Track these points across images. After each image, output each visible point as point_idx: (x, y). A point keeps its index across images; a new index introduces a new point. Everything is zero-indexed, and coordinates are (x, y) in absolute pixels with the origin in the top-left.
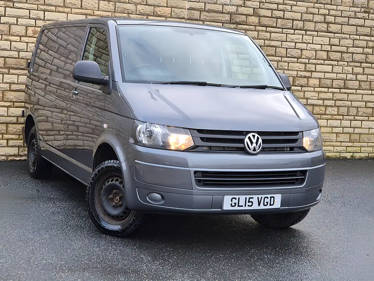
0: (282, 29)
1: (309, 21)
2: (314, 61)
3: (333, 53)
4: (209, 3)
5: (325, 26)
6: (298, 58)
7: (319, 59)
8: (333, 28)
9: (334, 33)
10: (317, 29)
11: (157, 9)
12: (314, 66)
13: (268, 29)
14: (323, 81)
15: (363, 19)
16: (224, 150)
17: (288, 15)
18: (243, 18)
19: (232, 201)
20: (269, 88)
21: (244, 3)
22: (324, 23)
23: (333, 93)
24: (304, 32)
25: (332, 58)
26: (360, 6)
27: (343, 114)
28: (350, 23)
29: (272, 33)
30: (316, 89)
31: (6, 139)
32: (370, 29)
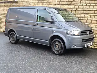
0: (82, 4)
1: (92, 0)
6: (88, 14)
7: (96, 14)
11: (50, 3)
13: (78, 5)
24: (90, 5)
30: (95, 24)
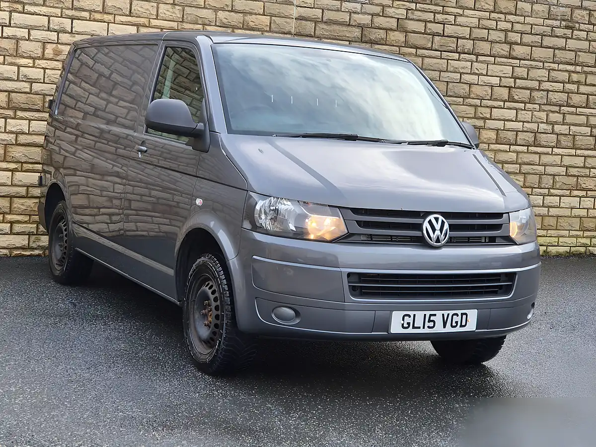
0: (441, 51)
1: (482, 39)
2: (490, 103)
3: (518, 90)
4: (328, 10)
5: (506, 47)
6: (464, 98)
7: (496, 100)
8: (519, 50)
9: (520, 59)
10: (493, 52)
11: (249, 18)
12: (488, 110)
13: (420, 52)
14: (502, 134)
15: (564, 38)
16: (392, 241)
17: (449, 29)
18: (382, 34)
19: (403, 320)
20: (450, 145)
21: (383, 11)
22: (505, 43)
23: (518, 153)
24: (473, 57)
25: (516, 97)
26: (559, 18)
27: (532, 185)
28: (545, 44)
29: (425, 58)
30: (492, 146)
31: (9, 223)
32: (573, 53)
